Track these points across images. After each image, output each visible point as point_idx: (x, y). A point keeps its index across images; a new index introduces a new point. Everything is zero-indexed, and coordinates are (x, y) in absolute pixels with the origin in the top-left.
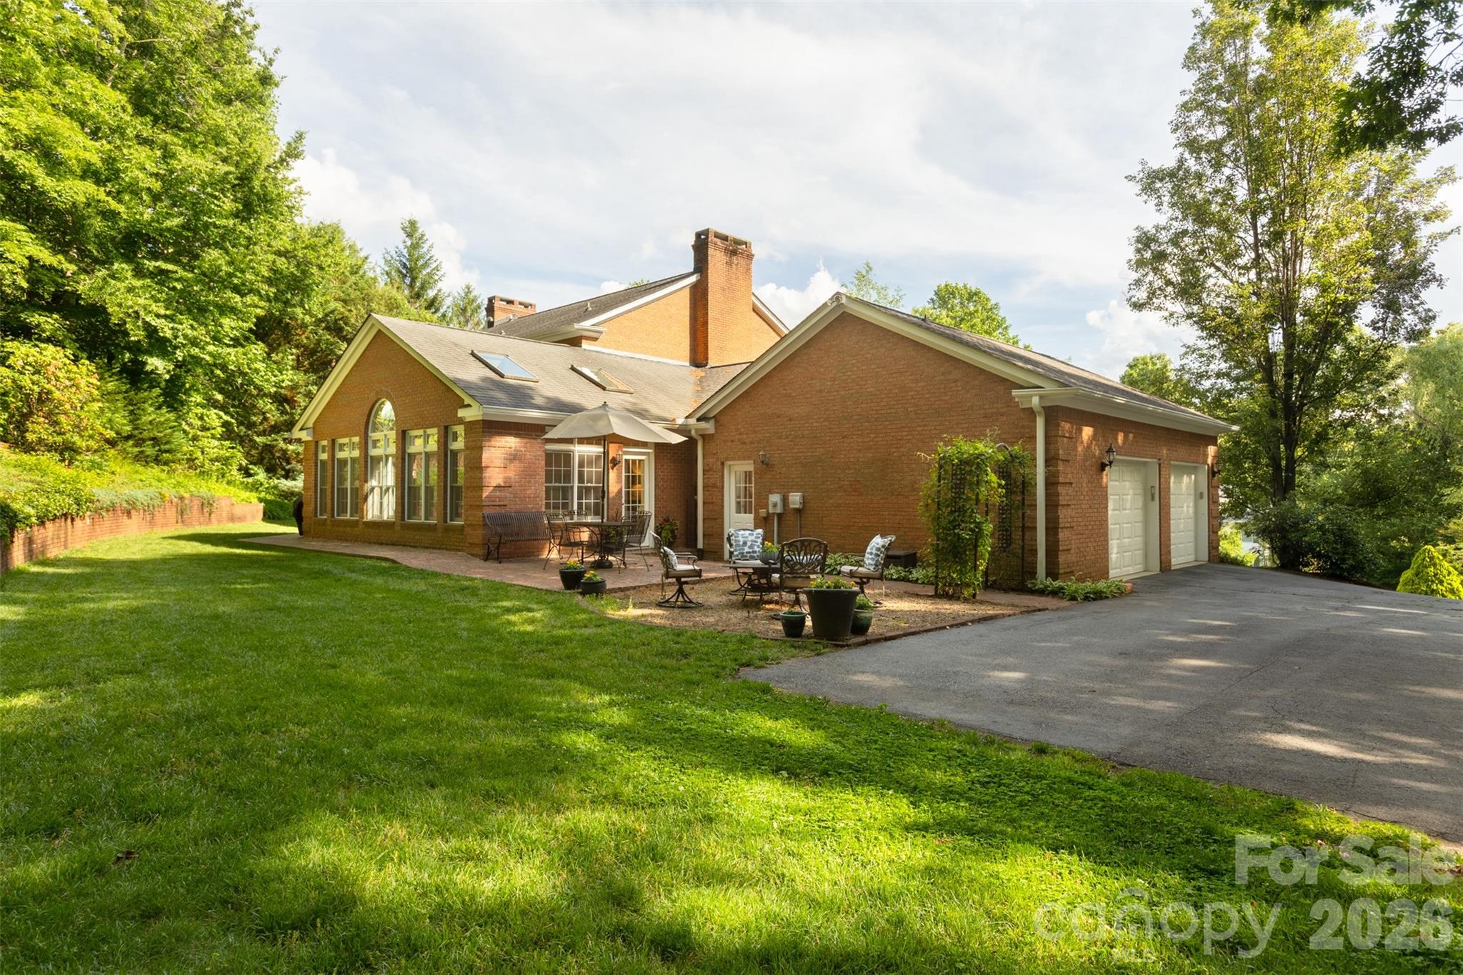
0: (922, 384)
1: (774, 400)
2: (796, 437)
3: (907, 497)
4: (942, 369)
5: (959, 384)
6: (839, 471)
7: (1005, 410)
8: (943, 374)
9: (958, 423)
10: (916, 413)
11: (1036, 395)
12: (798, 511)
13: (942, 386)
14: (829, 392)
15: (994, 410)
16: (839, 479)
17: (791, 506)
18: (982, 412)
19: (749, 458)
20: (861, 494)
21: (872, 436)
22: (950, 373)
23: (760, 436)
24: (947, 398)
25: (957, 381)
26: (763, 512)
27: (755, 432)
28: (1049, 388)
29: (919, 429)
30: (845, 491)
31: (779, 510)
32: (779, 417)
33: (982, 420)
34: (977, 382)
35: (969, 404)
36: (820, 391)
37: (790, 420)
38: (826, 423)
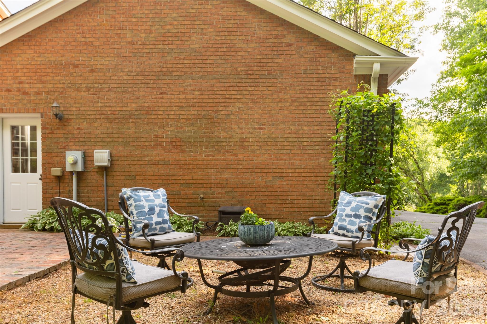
0: (254, 45)
1: (69, 48)
2: (101, 90)
3: (235, 154)
4: (275, 33)
5: (293, 48)
6: (157, 128)
7: (338, 76)
8: (276, 37)
9: (291, 86)
10: (247, 73)
11: (377, 62)
12: (104, 169)
13: (275, 49)
14: (144, 44)
15: (327, 75)
16: (157, 136)
17: (96, 164)
18: (315, 76)
19: (34, 111)
20: (183, 152)
21: (197, 93)
22: (283, 36)
23: (50, 86)
24: (280, 60)
25: (291, 45)
26: (56, 171)
27: (43, 82)
28: (384, 56)
29: (250, 89)
30: (164, 148)
31: (80, 168)
32: (76, 67)
33: (315, 83)
34: (312, 48)
35: (302, 68)
36: (132, 43)
37: (92, 71)
38: (140, 78)
